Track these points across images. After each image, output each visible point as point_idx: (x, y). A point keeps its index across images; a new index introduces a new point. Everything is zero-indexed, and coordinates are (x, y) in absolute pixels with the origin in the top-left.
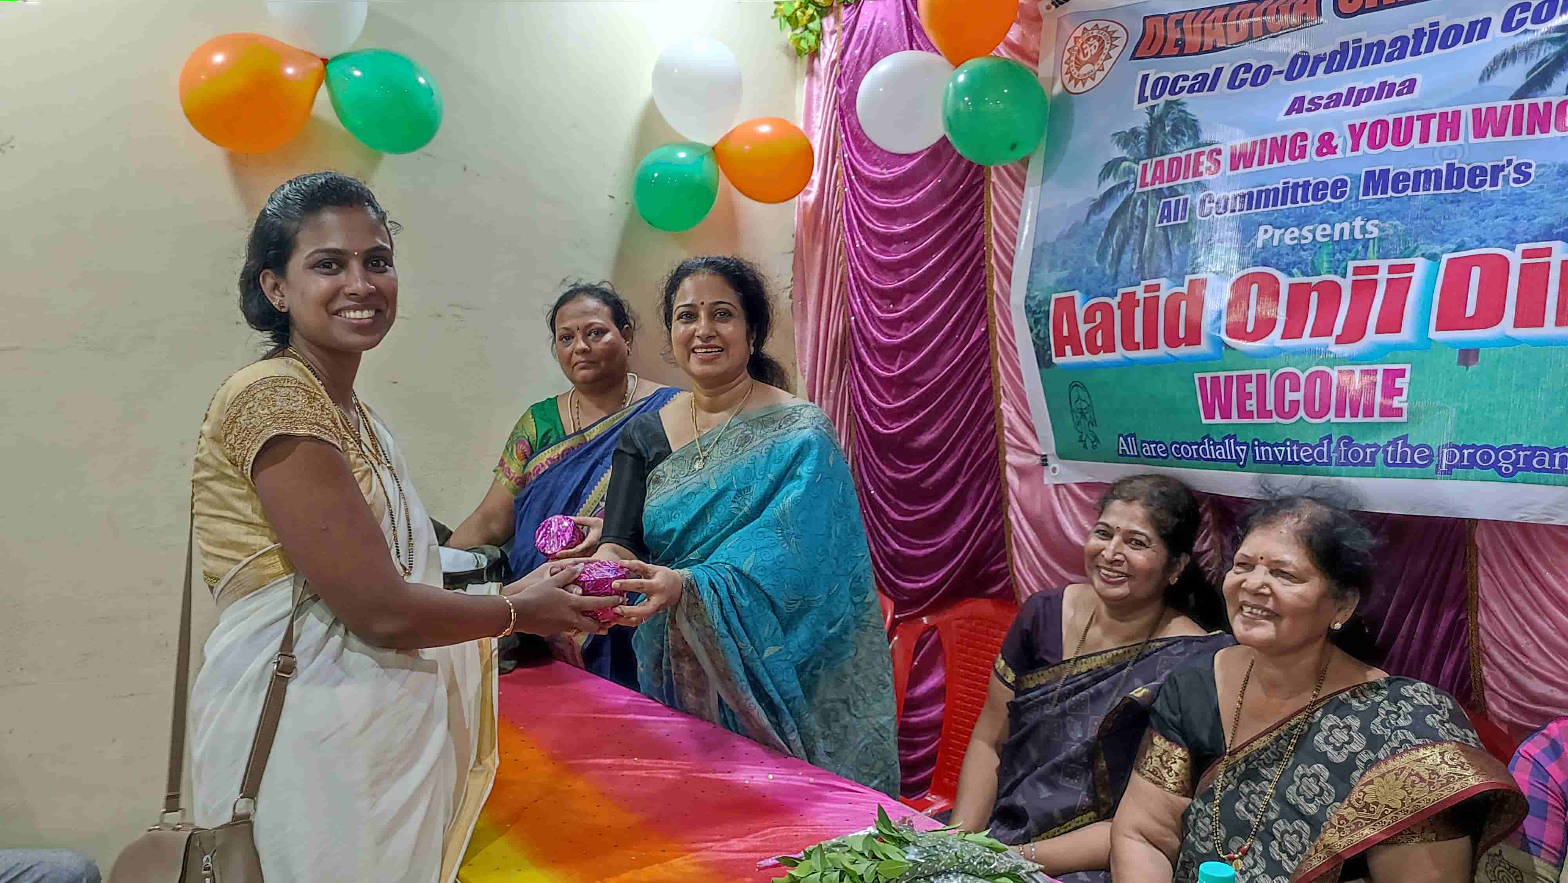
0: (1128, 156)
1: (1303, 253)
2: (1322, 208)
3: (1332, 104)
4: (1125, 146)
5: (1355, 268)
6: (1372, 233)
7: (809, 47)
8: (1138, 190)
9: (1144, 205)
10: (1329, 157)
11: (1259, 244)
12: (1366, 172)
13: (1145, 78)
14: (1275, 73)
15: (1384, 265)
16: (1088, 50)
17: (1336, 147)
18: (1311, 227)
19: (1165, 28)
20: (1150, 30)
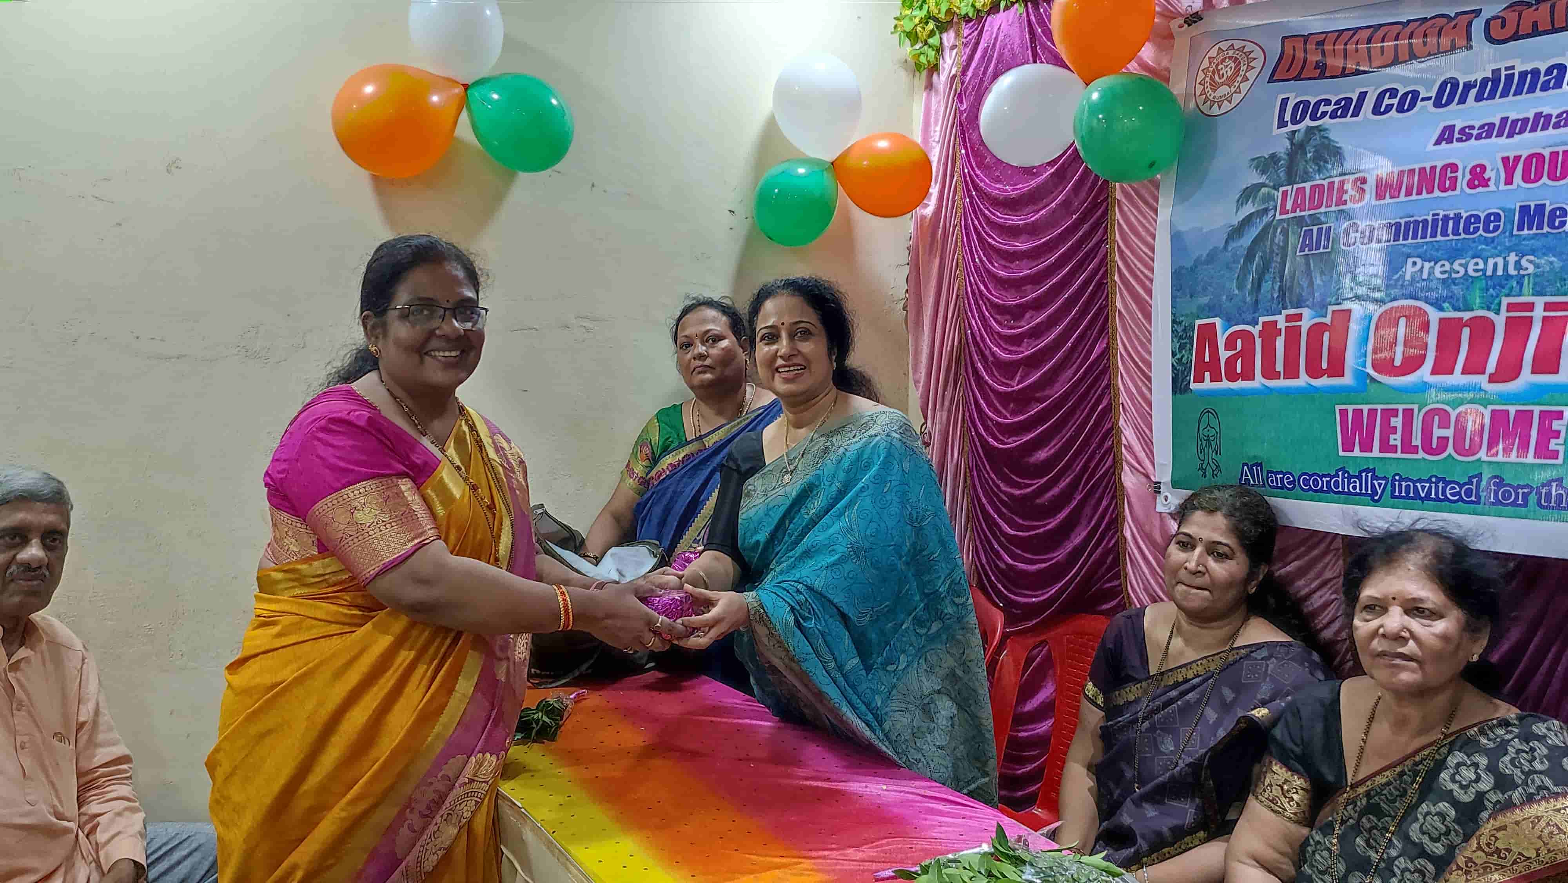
0: (1267, 181)
1: (1454, 287)
2: (1474, 242)
3: (1484, 135)
4: (1263, 172)
5: (1509, 305)
6: (1527, 269)
7: (929, 62)
8: (1278, 217)
9: (1285, 232)
10: (1480, 189)
11: (1408, 277)
12: (1521, 207)
13: (1285, 102)
14: (1423, 99)
15: (1540, 302)
16: (1224, 71)
17: (1489, 179)
18: (1463, 261)
19: (1305, 51)
20: (1289, 51)
